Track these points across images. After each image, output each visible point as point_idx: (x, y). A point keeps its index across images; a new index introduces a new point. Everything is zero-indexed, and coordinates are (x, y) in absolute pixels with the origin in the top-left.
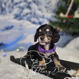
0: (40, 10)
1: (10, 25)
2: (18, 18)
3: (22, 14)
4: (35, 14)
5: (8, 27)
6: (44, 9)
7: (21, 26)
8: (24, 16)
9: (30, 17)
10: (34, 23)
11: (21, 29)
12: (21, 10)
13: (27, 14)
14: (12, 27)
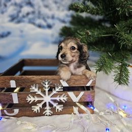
0: (46, 6)
1: (6, 31)
2: (16, 20)
3: (21, 15)
4: (39, 13)
5: (3, 33)
6: (54, 6)
7: (22, 31)
8: (24, 17)
9: (34, 19)
10: (40, 26)
11: (22, 36)
12: (18, 8)
13: (28, 14)
14: (9, 33)
